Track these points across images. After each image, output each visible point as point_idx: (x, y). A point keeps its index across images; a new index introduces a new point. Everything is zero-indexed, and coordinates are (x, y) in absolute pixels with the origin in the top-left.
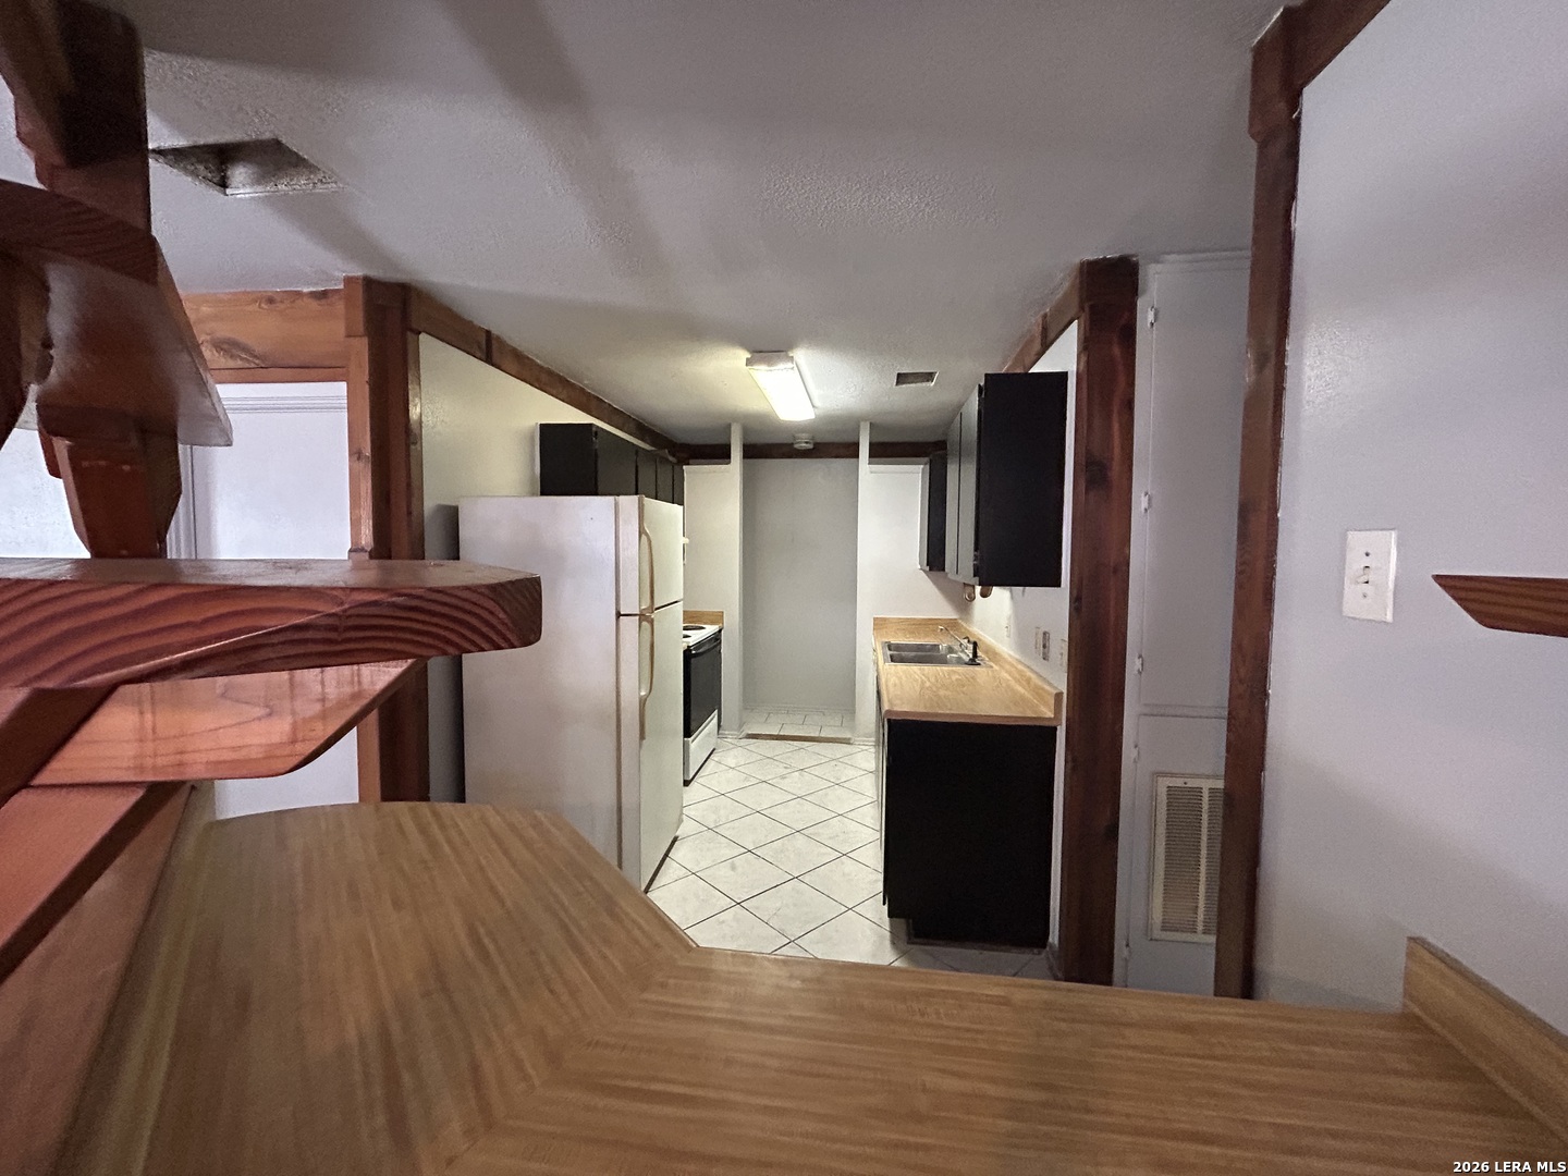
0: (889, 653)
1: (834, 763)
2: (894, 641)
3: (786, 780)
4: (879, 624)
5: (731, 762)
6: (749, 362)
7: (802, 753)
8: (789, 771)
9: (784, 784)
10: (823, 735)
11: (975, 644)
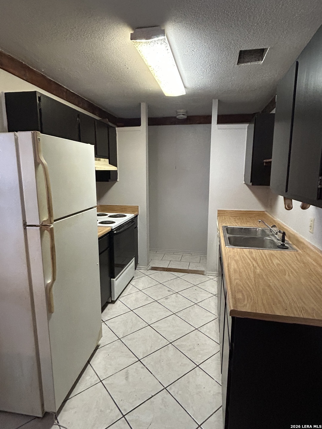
0: (228, 236)
1: (195, 288)
2: (229, 225)
3: (168, 301)
4: (221, 213)
5: (140, 286)
6: (133, 37)
7: (179, 281)
8: (171, 293)
9: (167, 303)
10: (190, 268)
11: (284, 234)
